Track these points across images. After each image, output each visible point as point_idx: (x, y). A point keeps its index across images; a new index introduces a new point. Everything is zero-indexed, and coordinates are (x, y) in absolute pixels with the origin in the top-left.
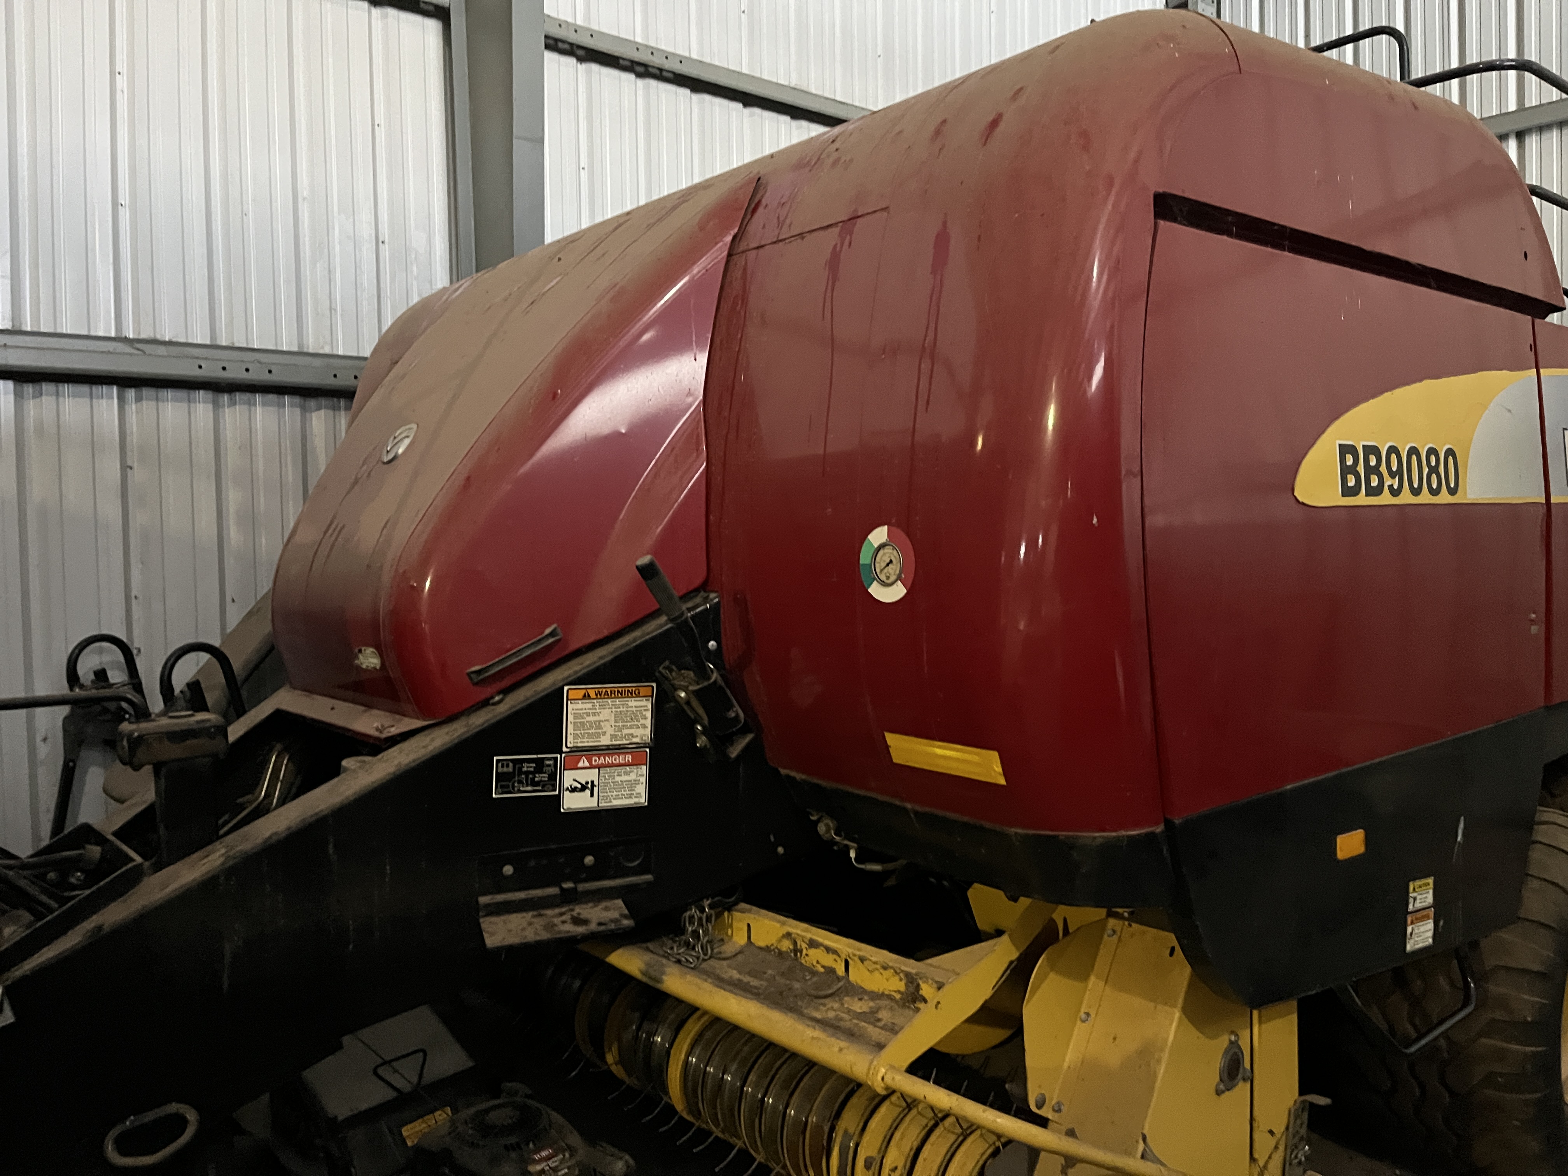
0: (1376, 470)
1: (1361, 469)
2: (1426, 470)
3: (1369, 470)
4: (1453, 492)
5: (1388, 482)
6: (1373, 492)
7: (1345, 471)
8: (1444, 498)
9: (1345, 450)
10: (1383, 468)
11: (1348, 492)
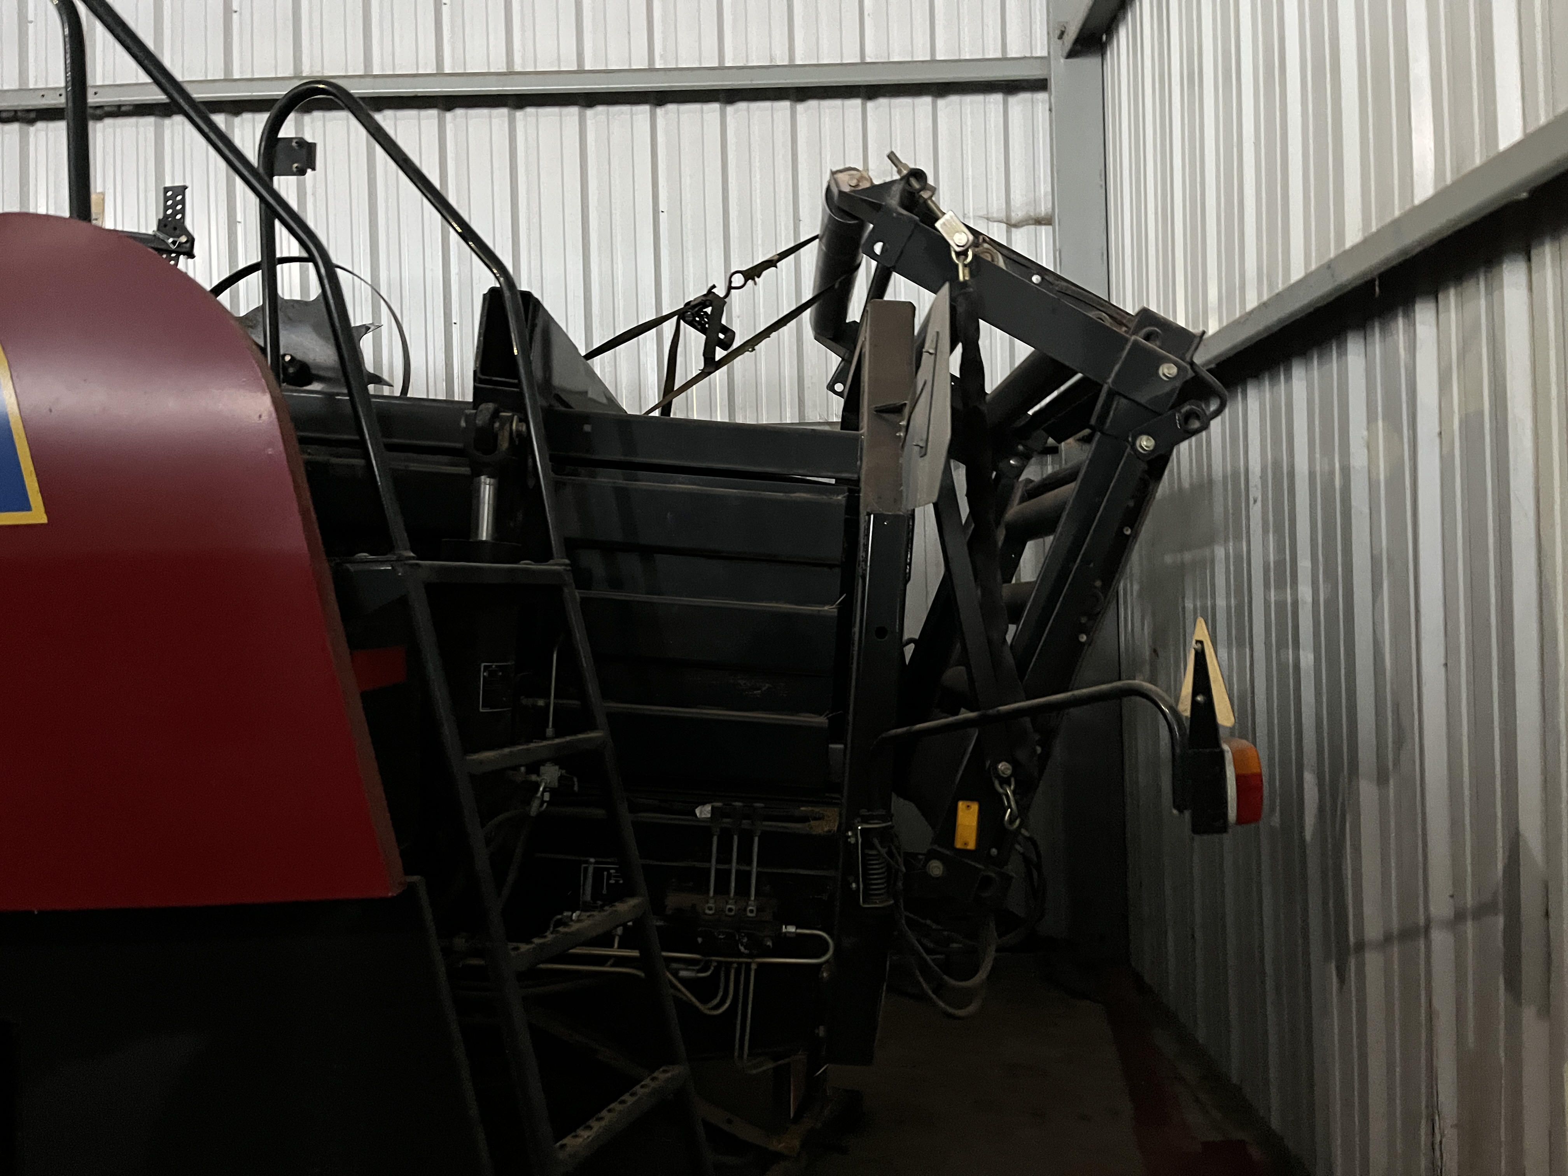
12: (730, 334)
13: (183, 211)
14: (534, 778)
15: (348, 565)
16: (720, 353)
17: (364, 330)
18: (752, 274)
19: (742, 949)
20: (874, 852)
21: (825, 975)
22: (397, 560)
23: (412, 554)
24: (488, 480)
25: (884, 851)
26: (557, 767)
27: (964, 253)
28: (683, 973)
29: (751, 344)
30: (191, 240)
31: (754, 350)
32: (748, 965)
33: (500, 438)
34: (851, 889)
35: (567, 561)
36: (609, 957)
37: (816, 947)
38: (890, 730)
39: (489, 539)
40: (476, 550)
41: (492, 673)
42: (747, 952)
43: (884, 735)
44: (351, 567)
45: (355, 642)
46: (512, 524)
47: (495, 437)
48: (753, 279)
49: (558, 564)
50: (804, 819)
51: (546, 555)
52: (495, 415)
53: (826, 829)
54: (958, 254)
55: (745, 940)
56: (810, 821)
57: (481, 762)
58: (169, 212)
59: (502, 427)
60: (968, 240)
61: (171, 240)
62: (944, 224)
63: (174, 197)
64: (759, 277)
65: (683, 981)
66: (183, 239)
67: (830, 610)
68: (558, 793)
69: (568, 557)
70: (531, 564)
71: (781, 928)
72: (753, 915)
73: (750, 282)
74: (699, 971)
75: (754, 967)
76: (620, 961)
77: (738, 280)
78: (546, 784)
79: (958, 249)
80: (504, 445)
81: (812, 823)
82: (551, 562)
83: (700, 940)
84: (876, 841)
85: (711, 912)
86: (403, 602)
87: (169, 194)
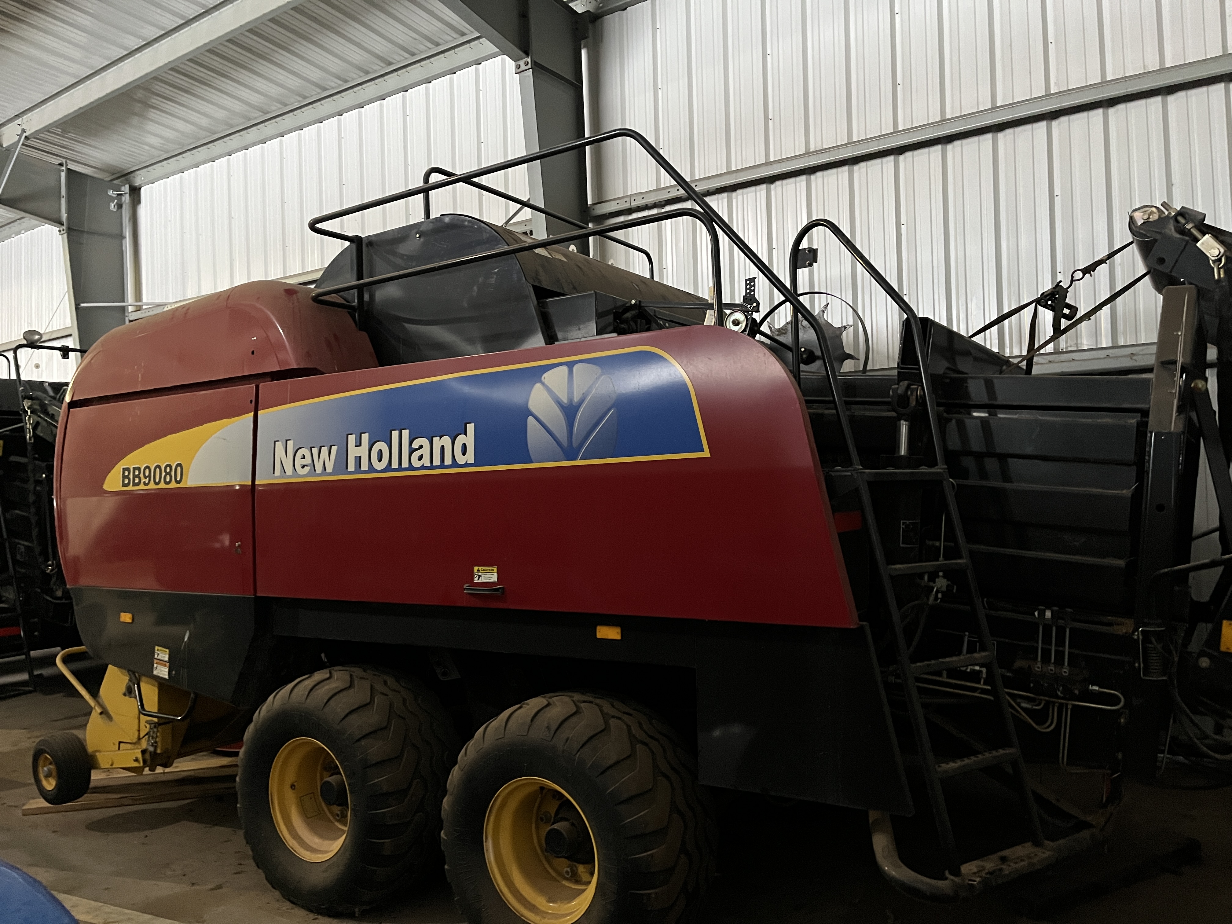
0: (138, 476)
1: (131, 476)
2: (163, 474)
3: (135, 476)
4: (178, 482)
5: (143, 480)
6: (135, 484)
7: (124, 477)
8: (173, 485)
9: (124, 470)
10: (142, 475)
11: (124, 485)
12: (1074, 309)
13: (754, 291)
14: (931, 584)
15: (831, 473)
16: (1064, 323)
17: (843, 329)
18: (1088, 270)
19: (1059, 693)
20: (1152, 646)
21: (1122, 720)
22: (854, 470)
23: (861, 467)
24: (904, 423)
25: (1159, 646)
26: (946, 580)
27: (1220, 260)
28: (1024, 705)
29: (1088, 316)
30: (758, 304)
31: (1090, 319)
32: (1067, 705)
33: (911, 399)
34: (1135, 667)
35: (946, 467)
36: (978, 688)
37: (1112, 700)
38: (1160, 569)
39: (906, 454)
40: (898, 462)
41: (907, 526)
42: (1062, 695)
43: (1158, 573)
44: (832, 474)
45: (834, 510)
46: (920, 444)
47: (908, 399)
48: (1090, 273)
49: (940, 468)
50: (1110, 624)
51: (934, 464)
52: (908, 387)
53: (1124, 631)
54: (1214, 261)
55: (1061, 688)
56: (1113, 625)
57: (896, 569)
58: (748, 291)
59: (912, 393)
60: (1220, 253)
61: (749, 306)
62: (1203, 243)
63: (750, 284)
64: (1094, 271)
65: (1022, 708)
66: (755, 304)
67: (1127, 493)
68: (947, 594)
69: (946, 465)
70: (926, 469)
71: (1089, 686)
72: (1067, 674)
73: (1087, 275)
74: (1036, 706)
75: (1070, 707)
76: (984, 691)
77: (1079, 275)
78: (937, 587)
79: (1213, 259)
80: (913, 403)
81: (1115, 627)
82: (936, 467)
83: (1032, 685)
84: (1153, 640)
85: (1038, 670)
86: (857, 490)
87: (748, 282)
